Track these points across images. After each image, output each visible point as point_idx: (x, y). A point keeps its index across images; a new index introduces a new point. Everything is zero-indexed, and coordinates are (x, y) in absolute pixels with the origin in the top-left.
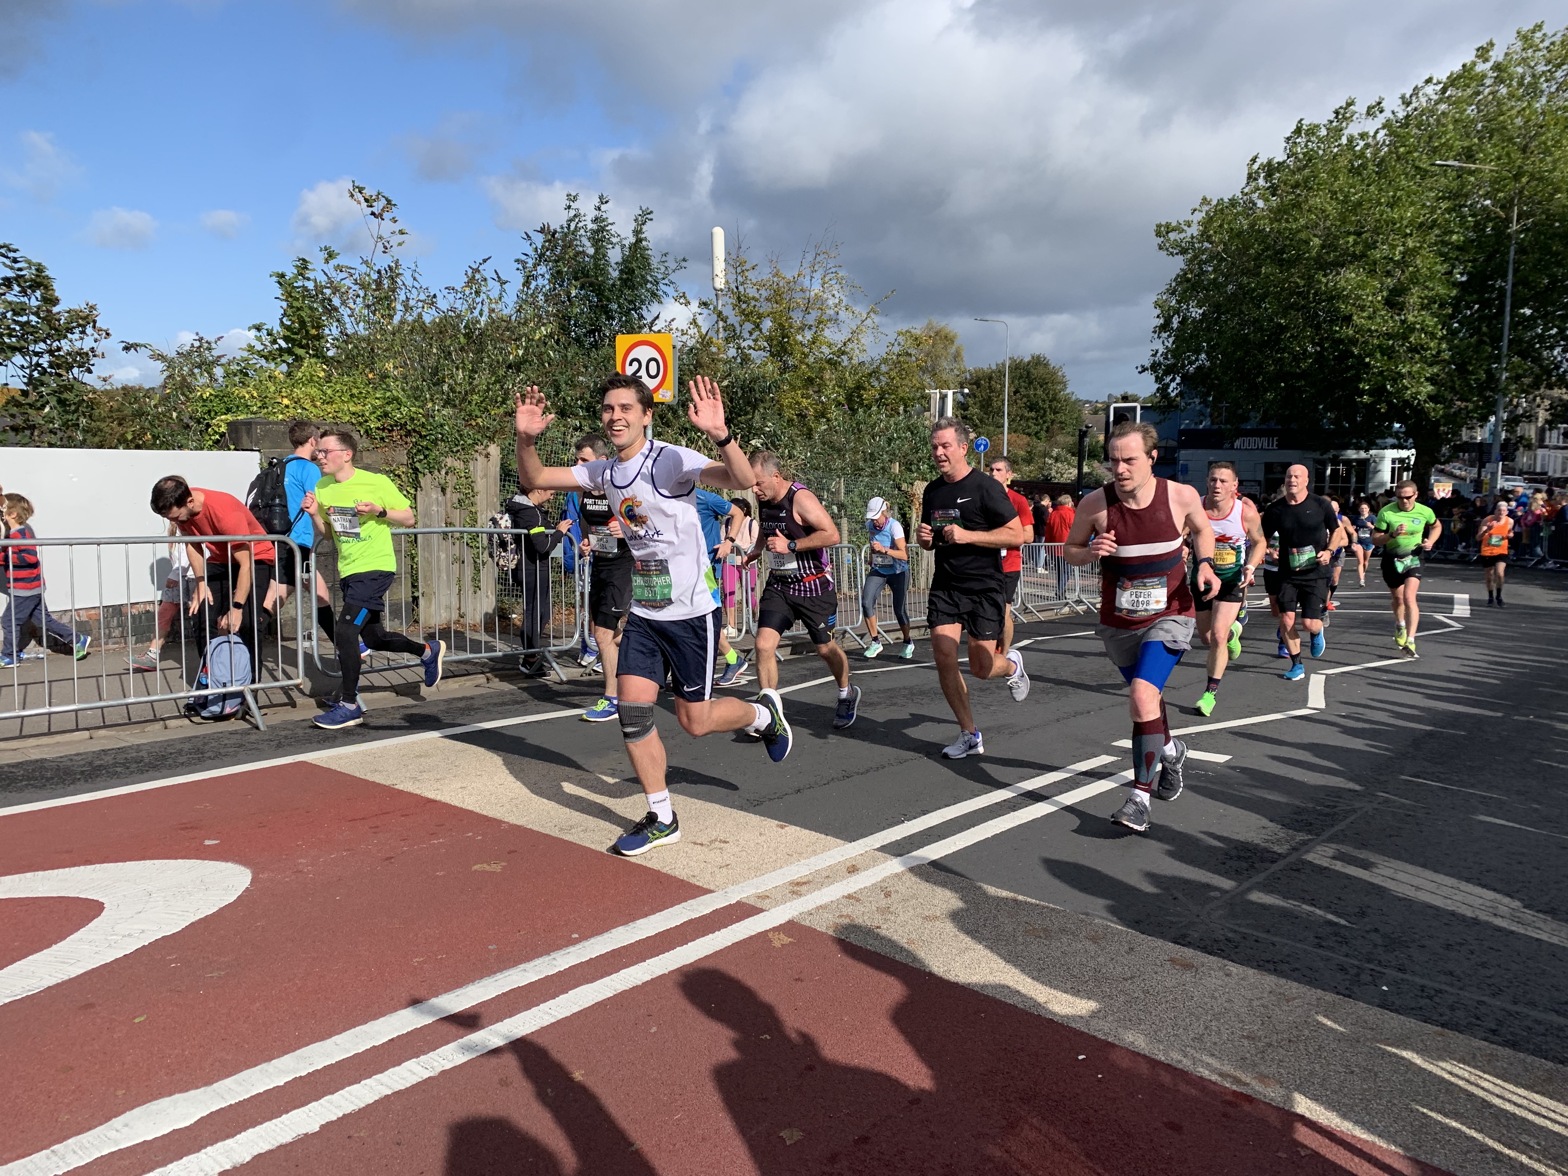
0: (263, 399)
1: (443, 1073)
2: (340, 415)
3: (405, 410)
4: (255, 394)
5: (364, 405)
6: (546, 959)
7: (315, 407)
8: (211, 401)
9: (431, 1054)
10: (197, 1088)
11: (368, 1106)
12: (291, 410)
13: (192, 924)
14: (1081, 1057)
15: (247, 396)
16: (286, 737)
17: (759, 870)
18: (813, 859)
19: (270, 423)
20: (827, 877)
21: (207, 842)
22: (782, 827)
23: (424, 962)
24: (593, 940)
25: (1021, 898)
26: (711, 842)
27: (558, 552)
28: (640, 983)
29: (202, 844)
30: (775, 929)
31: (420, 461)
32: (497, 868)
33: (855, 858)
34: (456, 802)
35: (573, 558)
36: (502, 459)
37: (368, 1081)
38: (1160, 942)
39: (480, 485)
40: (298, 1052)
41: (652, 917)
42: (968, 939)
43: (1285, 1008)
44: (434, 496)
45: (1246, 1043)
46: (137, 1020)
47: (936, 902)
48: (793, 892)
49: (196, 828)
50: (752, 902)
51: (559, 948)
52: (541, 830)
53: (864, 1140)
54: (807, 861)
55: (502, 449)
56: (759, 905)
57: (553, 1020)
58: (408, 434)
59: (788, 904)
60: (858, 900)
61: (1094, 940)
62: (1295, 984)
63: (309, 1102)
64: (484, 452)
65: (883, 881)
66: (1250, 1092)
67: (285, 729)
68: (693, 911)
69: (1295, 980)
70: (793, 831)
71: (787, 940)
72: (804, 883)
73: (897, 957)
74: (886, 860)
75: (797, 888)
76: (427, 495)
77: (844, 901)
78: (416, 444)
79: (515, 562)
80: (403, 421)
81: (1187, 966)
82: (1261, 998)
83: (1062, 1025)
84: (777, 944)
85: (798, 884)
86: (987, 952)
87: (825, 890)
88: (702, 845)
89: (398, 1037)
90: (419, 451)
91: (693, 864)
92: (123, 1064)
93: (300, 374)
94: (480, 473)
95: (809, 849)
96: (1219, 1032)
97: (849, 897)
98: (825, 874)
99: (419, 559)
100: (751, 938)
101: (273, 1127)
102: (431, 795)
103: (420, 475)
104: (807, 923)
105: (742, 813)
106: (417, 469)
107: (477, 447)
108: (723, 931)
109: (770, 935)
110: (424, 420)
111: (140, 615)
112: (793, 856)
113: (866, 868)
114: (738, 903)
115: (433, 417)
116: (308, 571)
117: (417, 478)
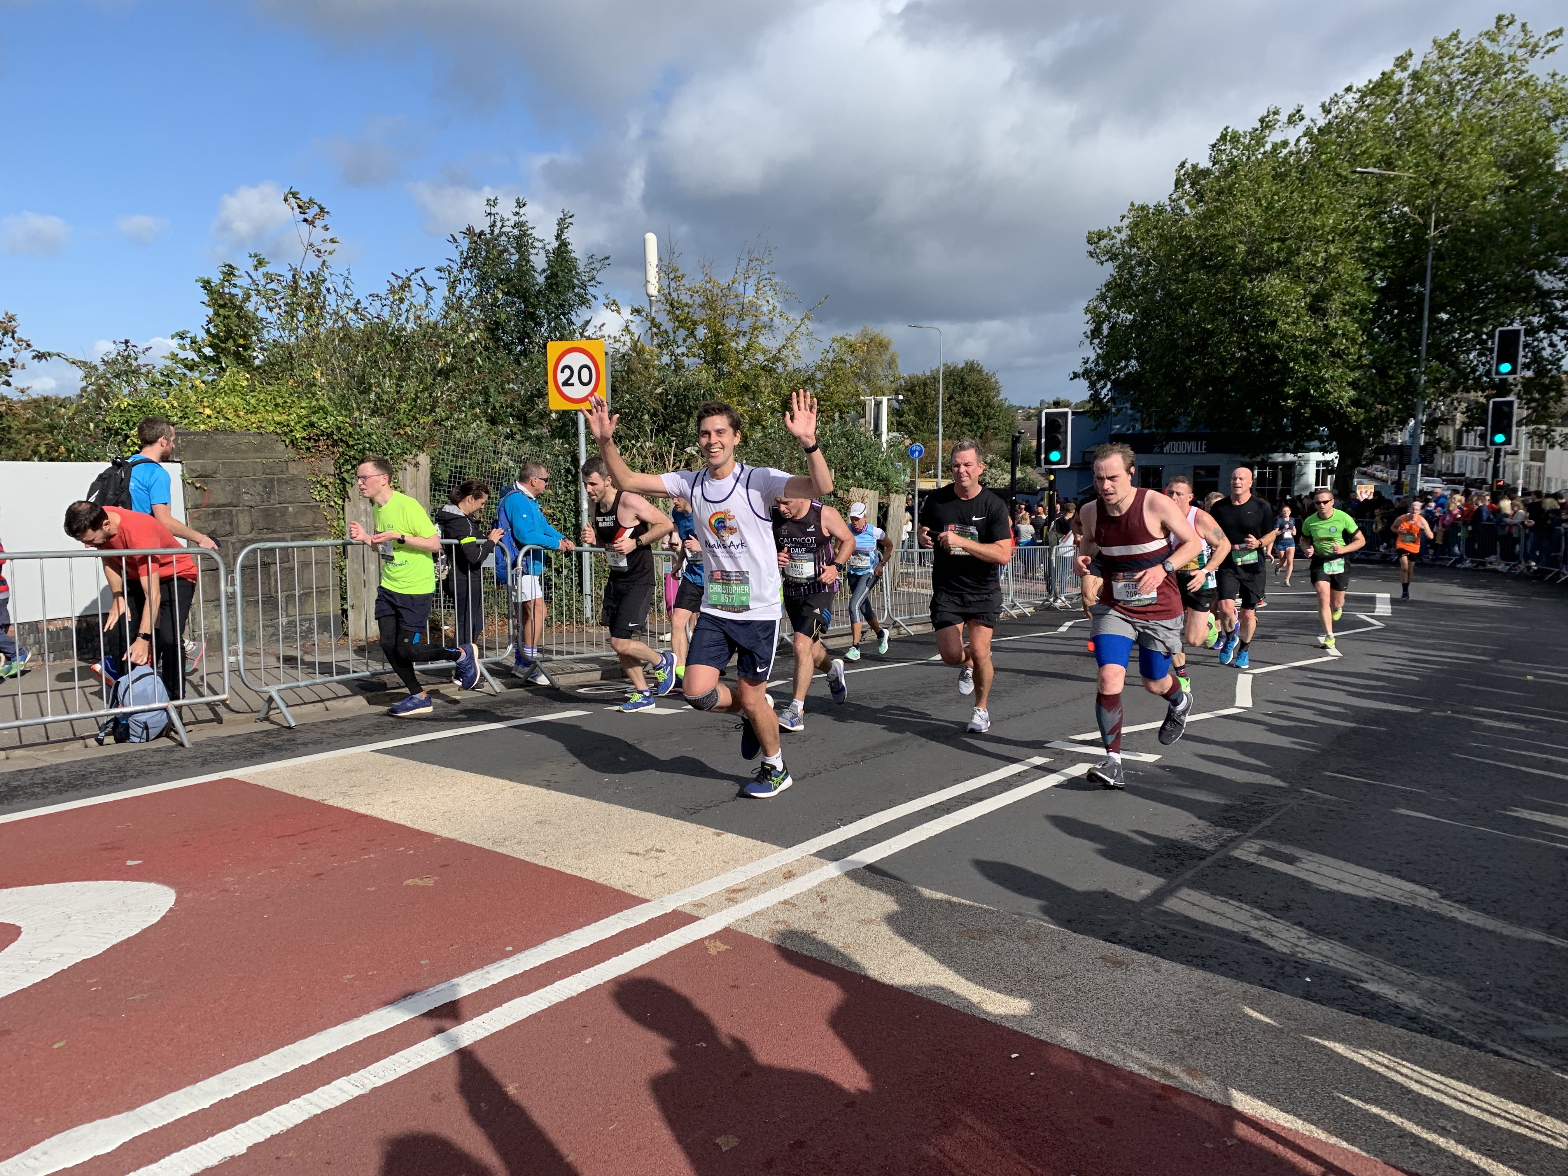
0: (184, 409)
1: (374, 1090)
2: (264, 425)
3: (331, 420)
4: (176, 404)
5: (289, 415)
6: (479, 973)
7: (239, 416)
8: (129, 411)
9: (361, 1072)
10: (119, 1113)
11: (296, 1126)
12: (214, 420)
13: (114, 947)
14: (1014, 1056)
15: (167, 406)
16: (211, 754)
17: (694, 879)
18: (749, 866)
19: (191, 434)
20: (764, 883)
21: (129, 863)
22: (718, 835)
23: (355, 979)
24: (527, 953)
25: (955, 899)
26: (647, 851)
27: (490, 562)
28: (574, 994)
29: (124, 864)
30: (710, 937)
31: (347, 471)
32: (429, 882)
33: (791, 864)
34: (386, 816)
35: (505, 568)
36: (432, 468)
37: (297, 1101)
38: (1091, 940)
40: (224, 1073)
41: (586, 928)
42: (903, 942)
43: (1211, 1001)
44: (363, 507)
45: (1174, 1036)
46: (56, 1046)
47: (871, 905)
48: (730, 899)
49: (118, 848)
50: (688, 910)
51: (493, 961)
52: (474, 843)
53: (800, 1144)
54: (744, 868)
55: (432, 458)
56: (695, 913)
57: (487, 1034)
58: (335, 444)
59: (724, 911)
60: (794, 905)
61: (1027, 940)
62: (1222, 979)
63: (236, 1124)
64: (413, 462)
65: (819, 886)
66: (1178, 1085)
67: (210, 746)
68: (628, 920)
69: (1223, 974)
70: (729, 837)
71: (723, 947)
72: (740, 890)
73: (833, 962)
74: (822, 865)
75: (733, 895)
76: (355, 506)
77: (781, 907)
78: (343, 454)
79: (446, 573)
80: (329, 431)
81: (1118, 964)
82: (1189, 993)
83: (995, 1024)
84: (713, 952)
85: (734, 891)
86: (922, 954)
87: (761, 897)
88: (637, 854)
89: (328, 1055)
90: (346, 461)
91: (628, 873)
92: (41, 1091)
93: (222, 384)
94: (409, 483)
95: (746, 856)
96: (1147, 1028)
97: (785, 902)
98: (761, 880)
99: (347, 571)
100: (687, 946)
101: (198, 1150)
102: (362, 810)
103: (348, 486)
104: (743, 930)
105: (679, 822)
106: (344, 479)
107: (406, 457)
108: (659, 940)
109: (706, 943)
110: (350, 429)
111: (58, 631)
112: (730, 863)
113: (802, 874)
114: (674, 911)
115: (361, 427)
116: (233, 584)
117: (344, 488)
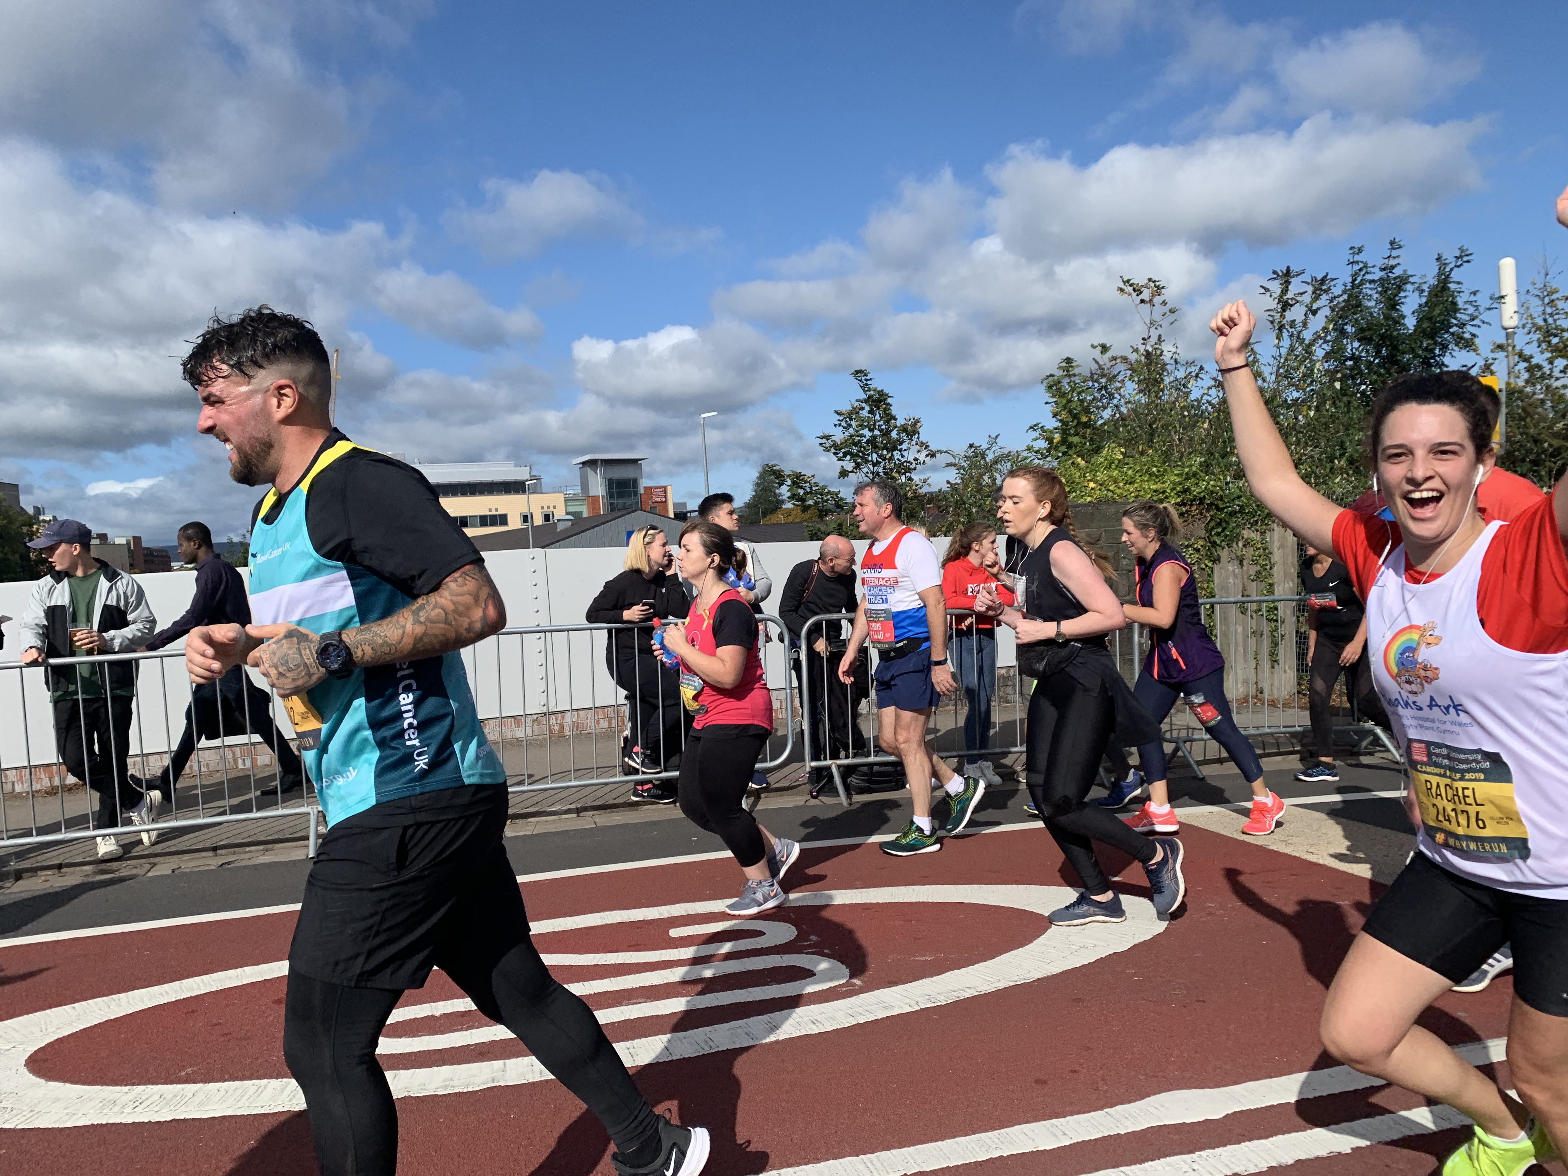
2: (1142, 493)
3: (1203, 484)
5: (1163, 483)
7: (1119, 488)
12: (1097, 492)
31: (1218, 534)
39: (1277, 556)
44: (1231, 568)
58: (1207, 507)
76: (1223, 568)
78: (1214, 517)
80: (1201, 495)
90: (1219, 524)
92: (1133, 1053)
94: (1276, 544)
102: (1312, 859)
103: (1218, 549)
106: (1215, 542)
110: (1221, 493)
115: (1229, 490)
117: (1215, 551)
